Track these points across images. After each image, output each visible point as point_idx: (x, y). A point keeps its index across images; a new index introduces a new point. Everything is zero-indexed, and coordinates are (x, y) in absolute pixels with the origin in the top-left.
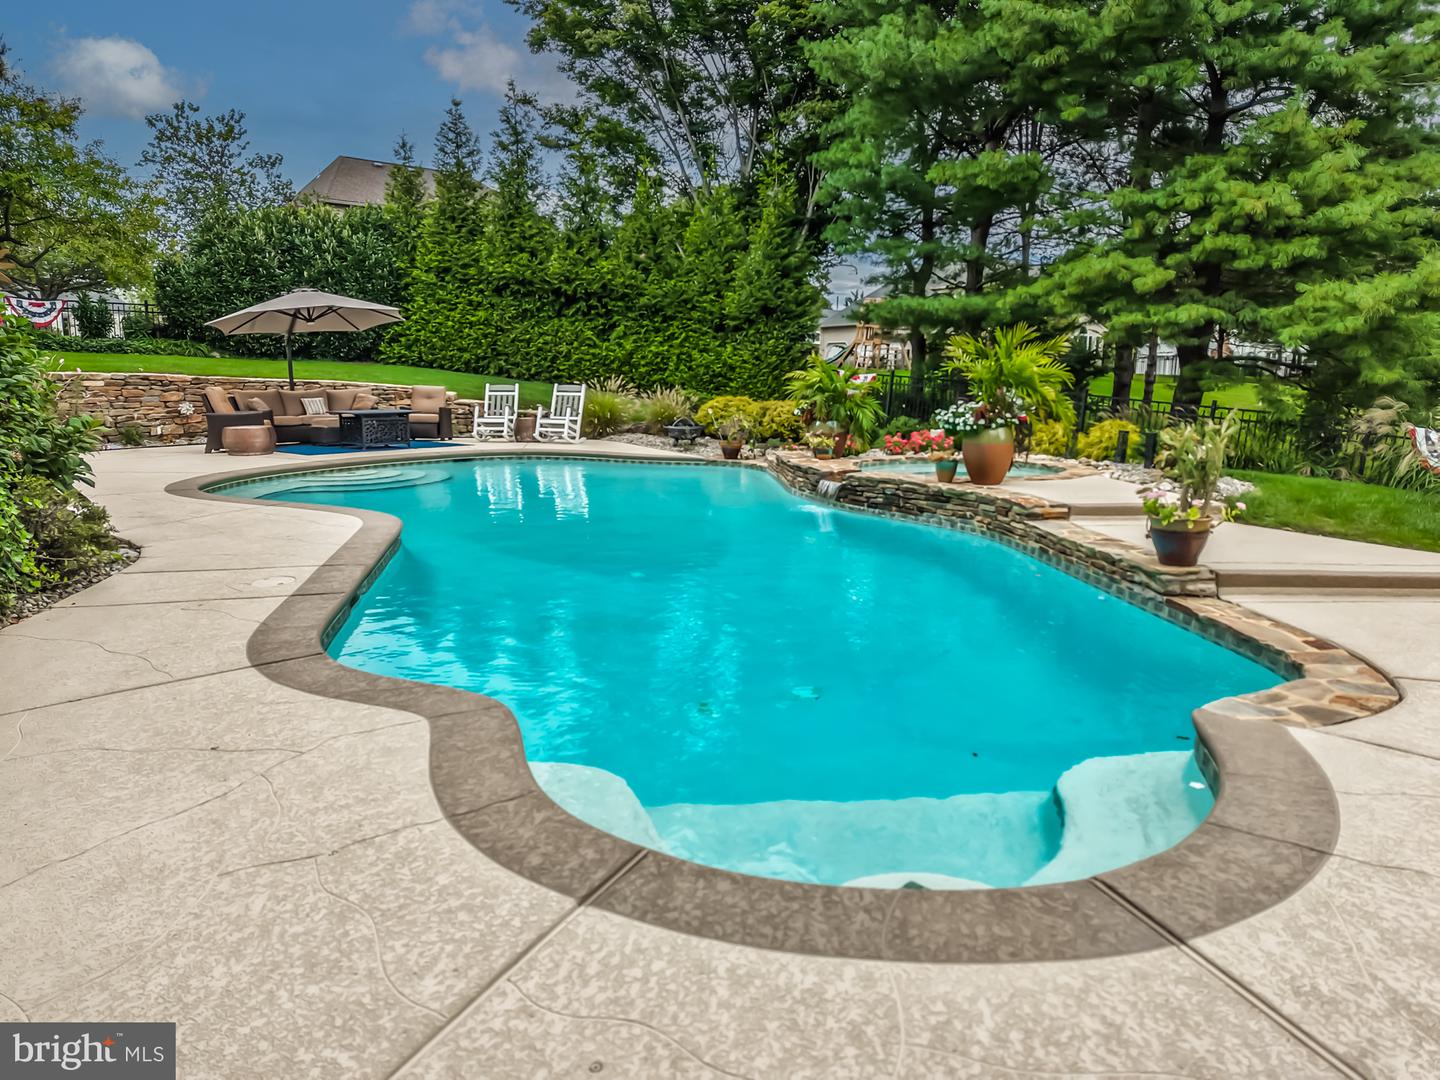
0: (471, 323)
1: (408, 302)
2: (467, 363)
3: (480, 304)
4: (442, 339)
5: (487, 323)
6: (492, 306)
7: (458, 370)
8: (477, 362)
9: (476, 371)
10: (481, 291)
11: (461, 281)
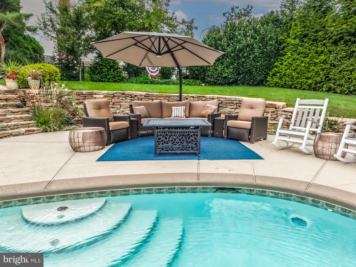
0: (315, 64)
1: (284, 56)
2: (310, 85)
3: (322, 52)
4: (298, 73)
5: (325, 62)
6: (330, 52)
7: (304, 89)
8: (316, 84)
9: (315, 89)
10: (324, 45)
11: (313, 40)
